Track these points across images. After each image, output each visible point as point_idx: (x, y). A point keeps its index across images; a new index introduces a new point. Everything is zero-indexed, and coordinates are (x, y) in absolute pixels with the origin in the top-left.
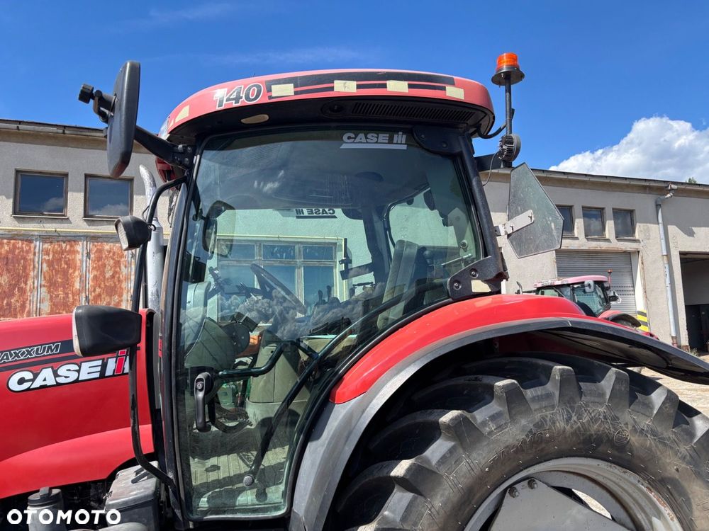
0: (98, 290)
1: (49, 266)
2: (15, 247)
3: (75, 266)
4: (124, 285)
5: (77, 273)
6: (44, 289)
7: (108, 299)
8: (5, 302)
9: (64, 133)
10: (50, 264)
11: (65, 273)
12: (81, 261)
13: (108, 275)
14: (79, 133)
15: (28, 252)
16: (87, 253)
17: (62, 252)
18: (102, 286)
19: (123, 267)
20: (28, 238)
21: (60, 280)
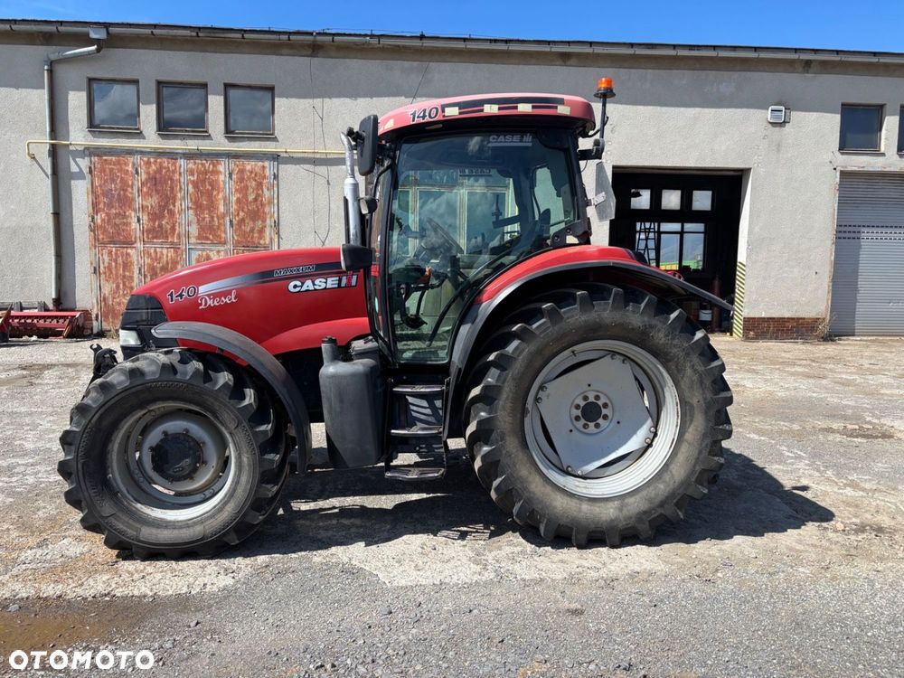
0: (241, 214)
1: (194, 187)
2: (161, 167)
3: (219, 187)
4: (267, 209)
5: (221, 196)
6: (191, 212)
7: (251, 224)
8: (157, 223)
9: (198, 36)
10: (195, 184)
11: (210, 196)
12: (225, 182)
13: (251, 197)
14: (213, 35)
15: (174, 172)
16: (230, 174)
17: (206, 172)
18: (246, 210)
19: (265, 190)
20: (172, 155)
21: (205, 202)
